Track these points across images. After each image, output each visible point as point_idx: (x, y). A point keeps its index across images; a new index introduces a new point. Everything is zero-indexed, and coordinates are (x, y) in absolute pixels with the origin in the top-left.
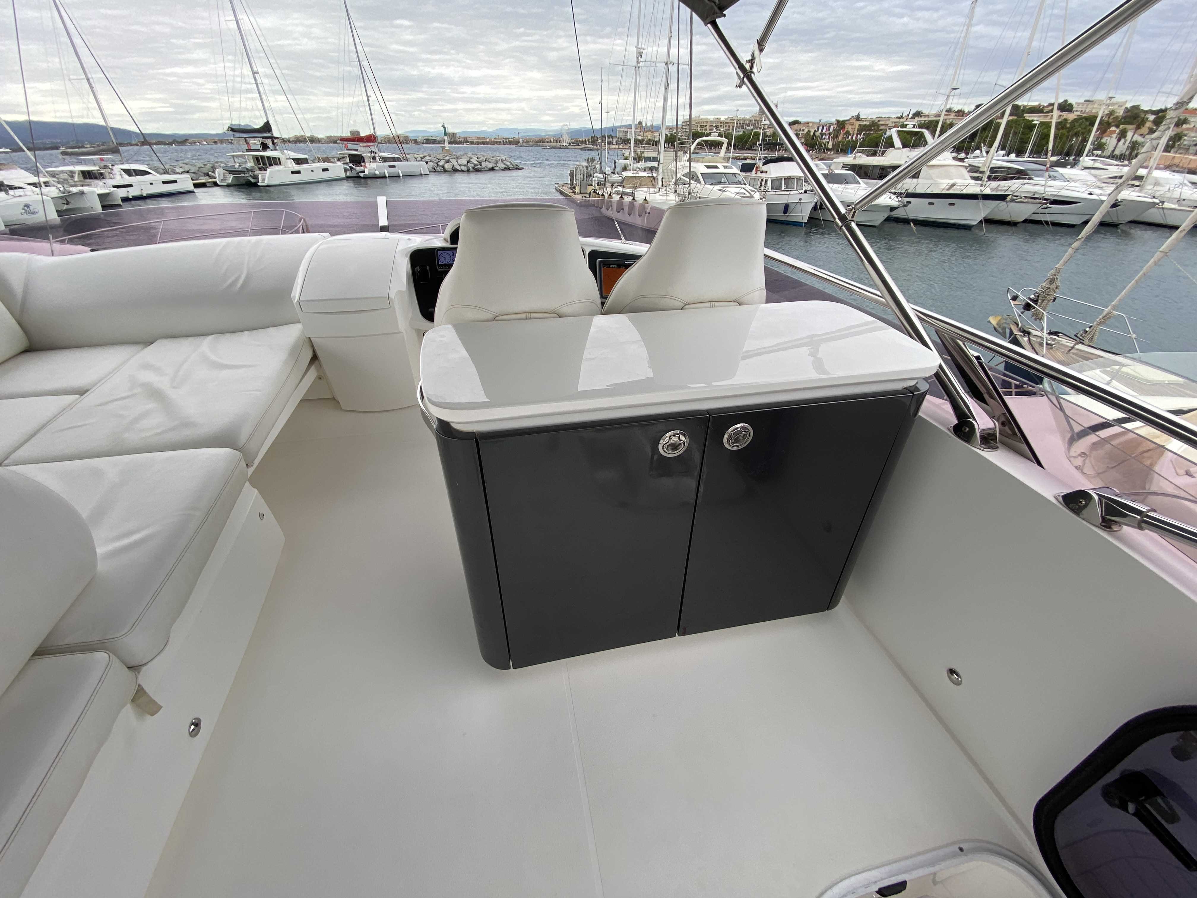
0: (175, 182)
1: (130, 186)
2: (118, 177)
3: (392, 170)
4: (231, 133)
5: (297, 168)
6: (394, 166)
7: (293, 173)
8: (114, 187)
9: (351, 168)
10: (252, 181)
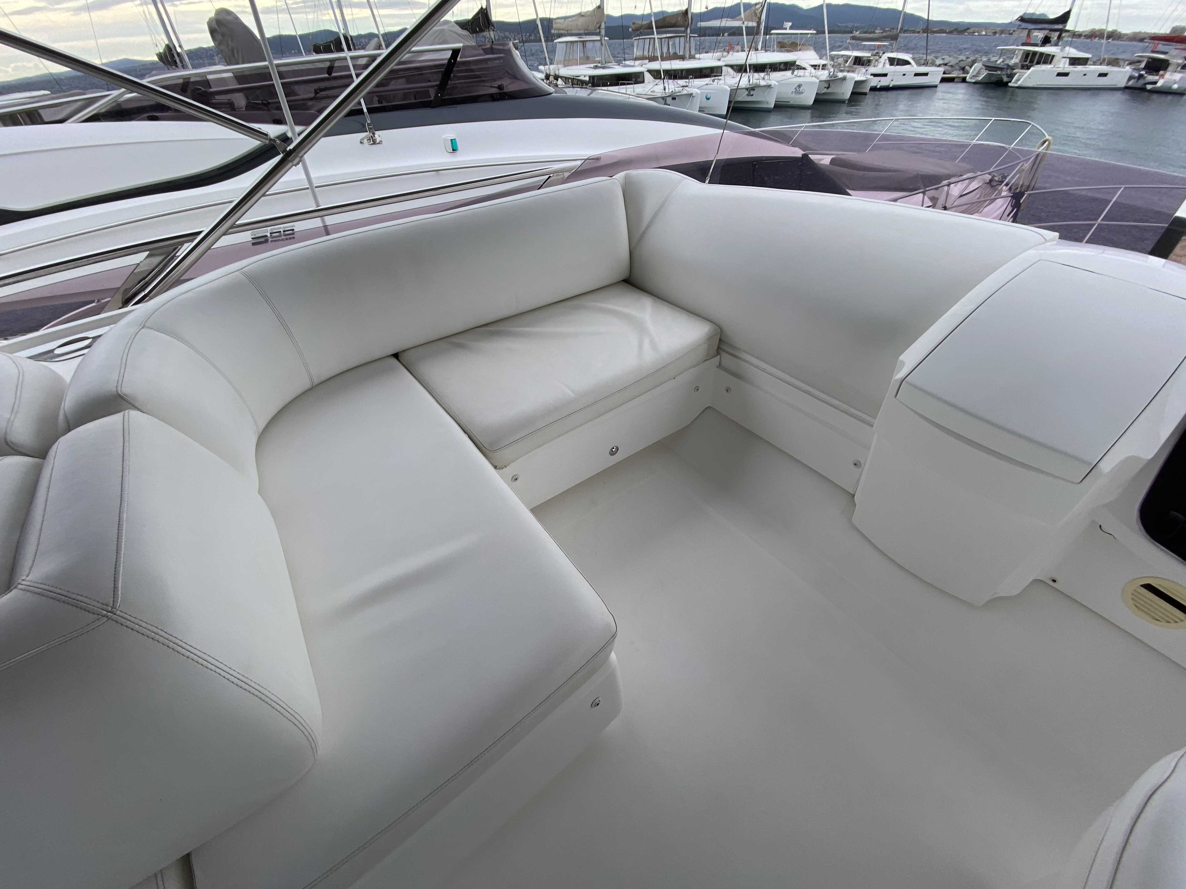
0: (926, 74)
1: (885, 75)
2: (881, 65)
4: (1019, 23)
5: (1069, 69)
7: (1059, 74)
8: (872, 75)
9: (1141, 76)
10: (1005, 79)
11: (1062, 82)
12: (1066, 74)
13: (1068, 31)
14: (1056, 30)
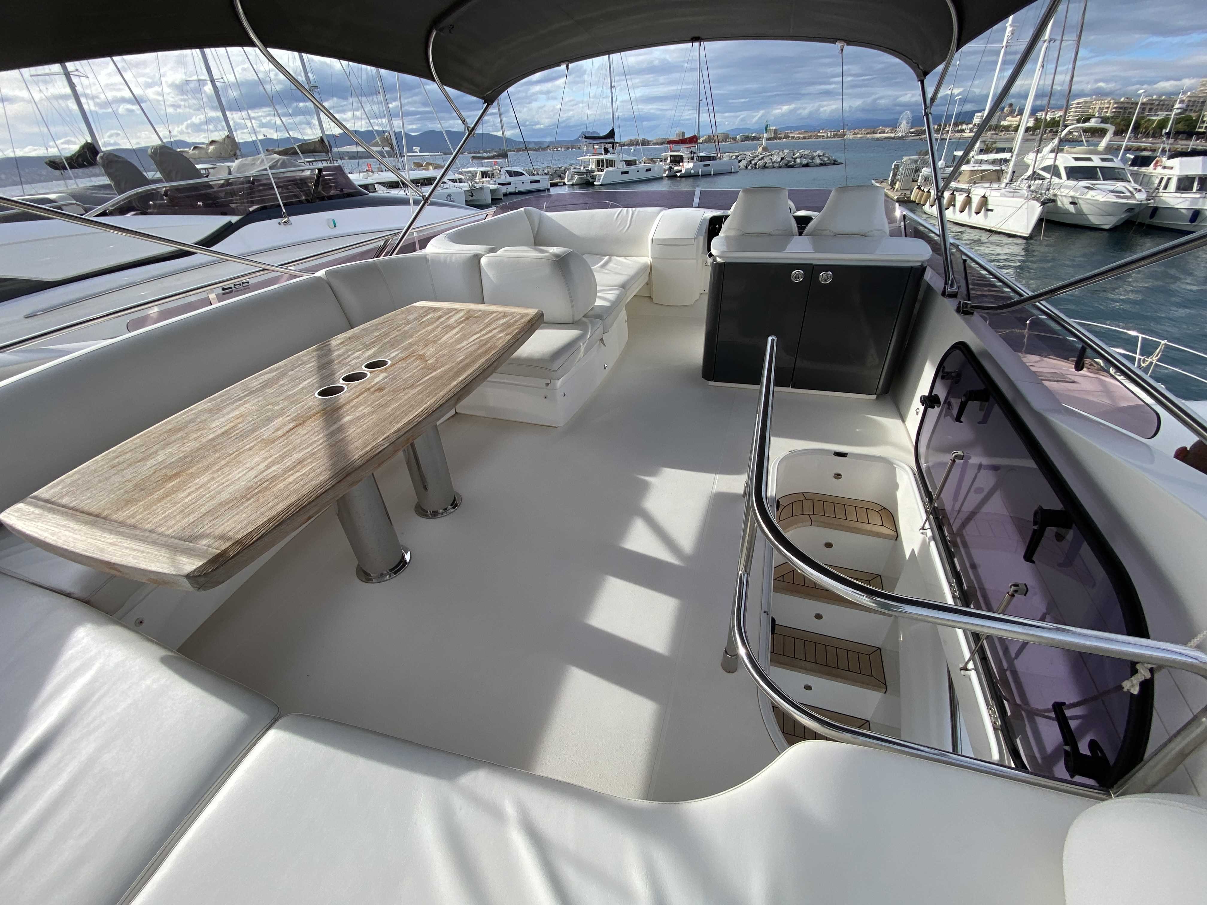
0: (538, 181)
1: (509, 184)
2: (503, 177)
3: (706, 168)
4: (585, 140)
5: (626, 168)
6: (708, 165)
7: (623, 173)
8: (499, 184)
9: (671, 168)
10: (591, 180)
11: (625, 178)
12: (627, 172)
13: (617, 143)
14: (609, 143)
